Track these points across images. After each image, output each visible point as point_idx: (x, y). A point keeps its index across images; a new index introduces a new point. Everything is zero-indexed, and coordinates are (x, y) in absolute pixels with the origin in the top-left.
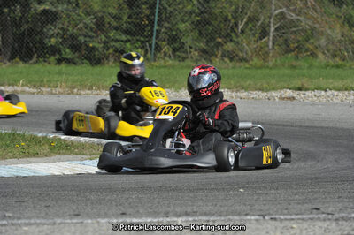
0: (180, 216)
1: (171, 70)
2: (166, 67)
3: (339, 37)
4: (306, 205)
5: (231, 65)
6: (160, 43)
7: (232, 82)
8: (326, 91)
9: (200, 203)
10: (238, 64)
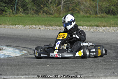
0: (23, 75)
1: (23, 18)
2: (20, 17)
3: (89, 5)
4: (73, 71)
5: (46, 16)
6: (18, 7)
7: (46, 23)
8: (83, 26)
9: (31, 70)
10: (49, 16)
